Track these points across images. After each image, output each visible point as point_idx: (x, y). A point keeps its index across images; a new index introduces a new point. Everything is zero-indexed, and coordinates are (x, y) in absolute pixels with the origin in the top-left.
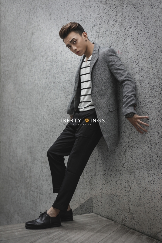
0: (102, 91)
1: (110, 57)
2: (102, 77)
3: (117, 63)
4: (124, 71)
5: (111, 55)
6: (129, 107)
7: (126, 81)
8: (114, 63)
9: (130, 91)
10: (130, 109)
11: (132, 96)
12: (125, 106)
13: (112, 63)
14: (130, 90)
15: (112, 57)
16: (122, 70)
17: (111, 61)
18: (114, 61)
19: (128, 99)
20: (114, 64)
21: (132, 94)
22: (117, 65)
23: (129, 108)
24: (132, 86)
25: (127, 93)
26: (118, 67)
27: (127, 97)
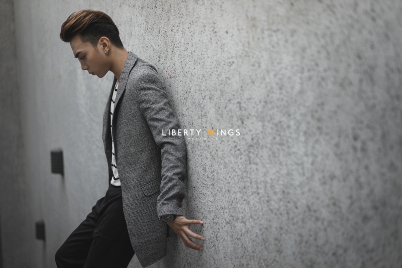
0: (131, 156)
1: (143, 93)
2: (129, 130)
3: (153, 106)
4: (164, 123)
5: (145, 89)
6: (166, 202)
7: (166, 145)
8: (148, 105)
9: (171, 168)
10: (167, 205)
11: (174, 177)
12: (161, 198)
13: (144, 105)
14: (172, 165)
15: (146, 92)
16: (161, 120)
17: (143, 101)
18: (148, 102)
19: (167, 183)
20: (149, 108)
21: (174, 174)
22: (153, 109)
23: (165, 204)
24: (176, 156)
25: (165, 172)
26: (156, 114)
27: (166, 178)
